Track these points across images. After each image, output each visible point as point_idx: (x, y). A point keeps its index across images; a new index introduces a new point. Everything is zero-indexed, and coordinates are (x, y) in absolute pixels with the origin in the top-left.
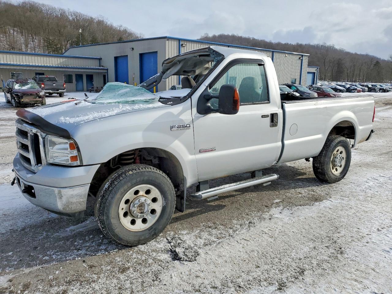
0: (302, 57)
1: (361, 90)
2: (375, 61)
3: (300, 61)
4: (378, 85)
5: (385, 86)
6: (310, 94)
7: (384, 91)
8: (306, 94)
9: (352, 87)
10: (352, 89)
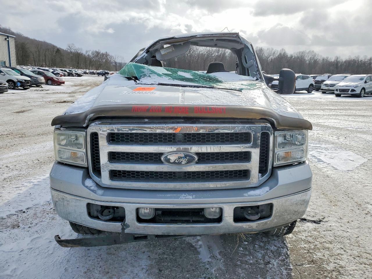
0: (8, 38)
1: (63, 74)
2: (56, 49)
3: (6, 42)
4: (74, 71)
5: (80, 71)
6: (37, 78)
7: (79, 75)
8: (33, 78)
9: (55, 72)
10: (56, 73)
